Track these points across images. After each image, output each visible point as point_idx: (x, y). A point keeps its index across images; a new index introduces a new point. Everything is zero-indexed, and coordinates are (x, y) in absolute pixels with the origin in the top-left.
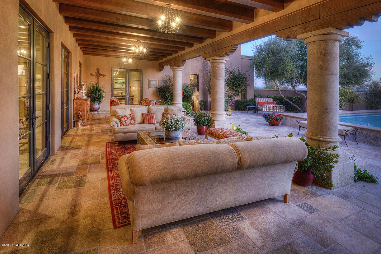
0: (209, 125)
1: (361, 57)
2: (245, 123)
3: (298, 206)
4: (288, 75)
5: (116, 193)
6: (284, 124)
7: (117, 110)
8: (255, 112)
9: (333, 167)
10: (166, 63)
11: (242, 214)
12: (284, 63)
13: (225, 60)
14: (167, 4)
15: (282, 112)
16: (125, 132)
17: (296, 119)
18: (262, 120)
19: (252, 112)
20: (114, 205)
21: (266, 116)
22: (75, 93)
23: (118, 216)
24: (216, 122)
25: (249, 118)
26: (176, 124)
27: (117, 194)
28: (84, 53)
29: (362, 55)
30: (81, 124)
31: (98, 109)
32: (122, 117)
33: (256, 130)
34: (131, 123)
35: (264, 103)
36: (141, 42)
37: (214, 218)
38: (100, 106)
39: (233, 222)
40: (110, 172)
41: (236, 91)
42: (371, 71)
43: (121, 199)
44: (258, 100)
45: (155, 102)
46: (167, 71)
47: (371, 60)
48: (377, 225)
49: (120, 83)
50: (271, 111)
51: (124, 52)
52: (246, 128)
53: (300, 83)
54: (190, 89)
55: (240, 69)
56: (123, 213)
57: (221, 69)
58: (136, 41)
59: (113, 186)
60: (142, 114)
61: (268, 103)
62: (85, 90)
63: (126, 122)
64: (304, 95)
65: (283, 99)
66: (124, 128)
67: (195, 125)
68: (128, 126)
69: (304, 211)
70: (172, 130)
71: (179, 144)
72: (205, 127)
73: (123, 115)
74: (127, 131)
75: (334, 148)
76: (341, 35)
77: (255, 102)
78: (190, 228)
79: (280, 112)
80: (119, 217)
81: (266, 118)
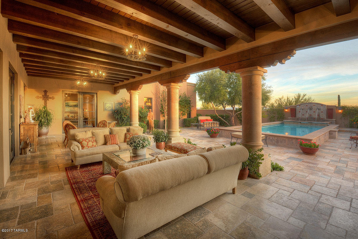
0: (167, 141)
1: (265, 86)
2: (193, 137)
3: (242, 194)
4: (221, 99)
5: (90, 215)
6: (221, 136)
7: (77, 134)
8: (198, 128)
9: (261, 163)
10: (122, 87)
11: (207, 209)
12: (218, 90)
13: (179, 86)
14: (134, 34)
15: (218, 127)
16: (87, 155)
17: (229, 132)
18: (205, 133)
19: (196, 128)
20: (92, 227)
21: (208, 131)
22: (21, 117)
23: (99, 236)
24: (173, 138)
25: (195, 133)
26: (143, 143)
27: (92, 216)
28: (28, 75)
29: (266, 85)
30: (30, 150)
31: (46, 134)
32: (83, 140)
33: (201, 142)
34: (93, 145)
35: (205, 120)
36: (100, 66)
37: (187, 217)
38: (48, 131)
39: (202, 217)
40: (78, 196)
41: (183, 111)
42: (271, 96)
43: (98, 220)
44: (200, 118)
45: (114, 124)
46: (123, 94)
47: (271, 89)
48: (289, 198)
49: (71, 106)
50: (210, 126)
51: (79, 75)
52: (194, 141)
53: (228, 105)
54: (144, 110)
55: (186, 93)
56: (104, 233)
57: (176, 94)
58: (95, 65)
59: (86, 209)
60: (104, 136)
61: (207, 120)
62: (32, 114)
63: (88, 145)
64: (231, 113)
65: (217, 117)
66: (86, 151)
67: (155, 142)
68: (90, 149)
69: (246, 198)
70: (140, 148)
71: (159, 160)
72: (163, 143)
73: (85, 138)
74: (90, 154)
75: (261, 150)
76: (263, 72)
77: (198, 120)
78: (169, 230)
79: (216, 127)
80: (101, 236)
81: (208, 132)
